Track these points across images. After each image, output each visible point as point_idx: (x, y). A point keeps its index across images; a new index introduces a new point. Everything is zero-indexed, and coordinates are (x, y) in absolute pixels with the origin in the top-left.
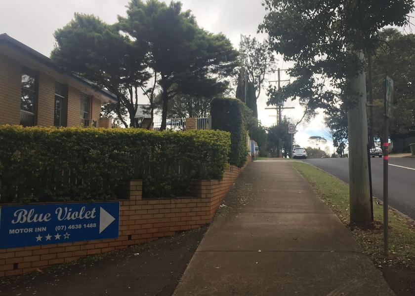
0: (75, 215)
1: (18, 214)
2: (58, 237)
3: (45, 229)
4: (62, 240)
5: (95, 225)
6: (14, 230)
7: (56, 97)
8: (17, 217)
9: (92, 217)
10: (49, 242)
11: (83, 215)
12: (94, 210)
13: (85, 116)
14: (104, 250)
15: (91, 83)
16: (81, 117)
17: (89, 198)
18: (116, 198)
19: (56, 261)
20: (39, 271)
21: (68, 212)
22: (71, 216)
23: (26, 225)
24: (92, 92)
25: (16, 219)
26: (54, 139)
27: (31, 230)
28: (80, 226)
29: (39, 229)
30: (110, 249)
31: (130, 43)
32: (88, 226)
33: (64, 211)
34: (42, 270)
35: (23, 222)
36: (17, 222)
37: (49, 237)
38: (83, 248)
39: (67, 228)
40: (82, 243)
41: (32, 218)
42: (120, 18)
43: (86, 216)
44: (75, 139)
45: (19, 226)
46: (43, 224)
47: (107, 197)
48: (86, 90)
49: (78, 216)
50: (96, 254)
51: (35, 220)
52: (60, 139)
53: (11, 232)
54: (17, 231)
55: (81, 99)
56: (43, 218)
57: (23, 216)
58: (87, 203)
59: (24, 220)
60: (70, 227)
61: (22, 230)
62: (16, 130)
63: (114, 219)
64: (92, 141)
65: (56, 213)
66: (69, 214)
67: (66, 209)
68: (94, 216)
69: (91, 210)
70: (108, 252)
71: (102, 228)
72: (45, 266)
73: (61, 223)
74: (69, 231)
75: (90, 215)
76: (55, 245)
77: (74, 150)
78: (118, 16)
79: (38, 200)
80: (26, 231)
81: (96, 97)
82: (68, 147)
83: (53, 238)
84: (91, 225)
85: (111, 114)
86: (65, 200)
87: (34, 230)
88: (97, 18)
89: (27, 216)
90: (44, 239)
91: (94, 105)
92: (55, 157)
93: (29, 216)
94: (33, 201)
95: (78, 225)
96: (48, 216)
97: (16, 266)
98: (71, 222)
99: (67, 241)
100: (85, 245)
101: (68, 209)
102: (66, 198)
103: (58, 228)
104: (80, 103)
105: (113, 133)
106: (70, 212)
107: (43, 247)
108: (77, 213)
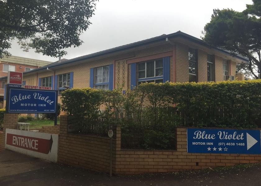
0: (230, 136)
1: (196, 133)
2: (220, 149)
3: (212, 144)
4: (223, 151)
5: (244, 144)
6: (195, 143)
7: (208, 63)
8: (196, 135)
9: (242, 138)
10: (215, 152)
11: (235, 137)
12: (242, 135)
13: (226, 73)
14: (251, 162)
15: (229, 51)
16: (224, 74)
17: (239, 126)
18: (257, 127)
19: (220, 165)
20: (211, 169)
21: (226, 134)
22: (227, 137)
23: (201, 140)
24: (230, 57)
25: (195, 136)
26: (214, 89)
27: (204, 144)
28: (234, 144)
29: (209, 144)
30: (256, 161)
31: (256, 21)
32: (239, 144)
33: (223, 134)
34: (212, 168)
35: (199, 138)
36: (196, 138)
37: (215, 149)
38: (236, 158)
39: (226, 144)
40: (236, 155)
41: (204, 136)
42: (248, 6)
43: (237, 138)
44: (227, 88)
45: (197, 140)
46: (211, 141)
47: (251, 126)
48: (226, 56)
49: (232, 137)
50: (247, 164)
51: (206, 138)
52: (218, 89)
53: (194, 143)
54: (197, 143)
55: (223, 63)
56: (210, 137)
57: (199, 135)
58: (237, 130)
59: (200, 138)
60: (227, 144)
61: (199, 143)
62: (192, 85)
63: (257, 141)
64: (238, 89)
65: (218, 134)
66: (226, 135)
67: (224, 132)
68: (243, 138)
69: (241, 135)
70: (254, 163)
71: (249, 147)
72: (214, 166)
73: (221, 141)
74: (227, 146)
75: (240, 137)
76: (219, 154)
77: (227, 95)
78: (247, 5)
79: (207, 126)
80: (201, 143)
81: (233, 60)
82: (223, 93)
83: (217, 150)
84: (241, 144)
85: (241, 71)
86: (223, 127)
87: (206, 144)
88: (231, 10)
89: (201, 135)
90: (212, 150)
91: (231, 66)
92: (216, 100)
93: (203, 135)
94: (204, 126)
95: (233, 143)
96: (213, 135)
97: (197, 163)
98: (228, 141)
99: (226, 152)
100: (238, 156)
101: (225, 133)
102: (224, 126)
103: (220, 144)
104: (222, 66)
105: (252, 83)
106: (227, 134)
107: (212, 154)
108: (231, 135)
